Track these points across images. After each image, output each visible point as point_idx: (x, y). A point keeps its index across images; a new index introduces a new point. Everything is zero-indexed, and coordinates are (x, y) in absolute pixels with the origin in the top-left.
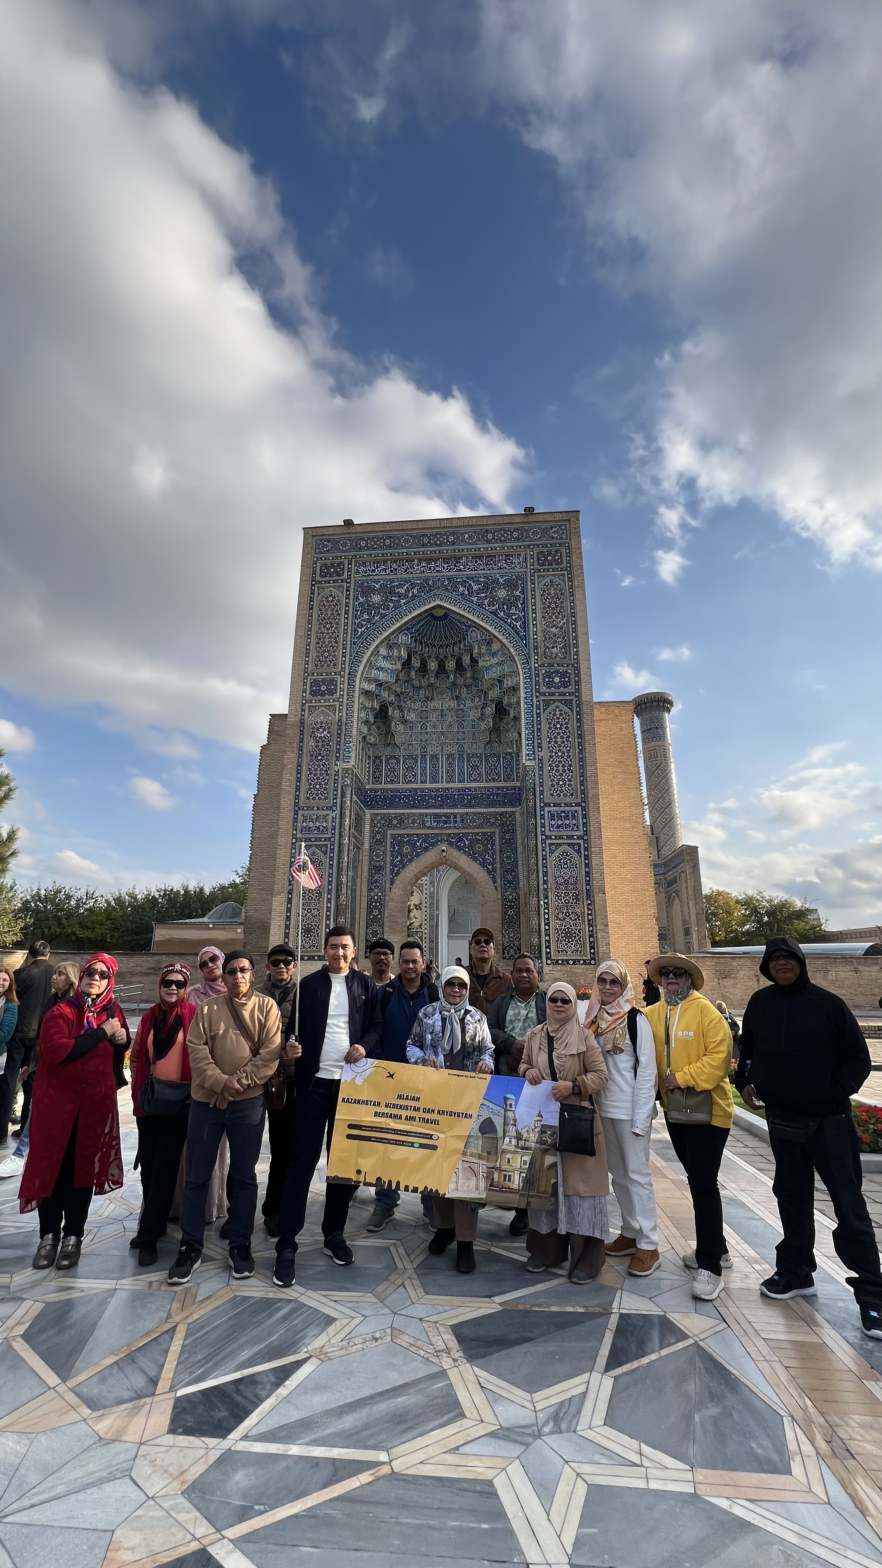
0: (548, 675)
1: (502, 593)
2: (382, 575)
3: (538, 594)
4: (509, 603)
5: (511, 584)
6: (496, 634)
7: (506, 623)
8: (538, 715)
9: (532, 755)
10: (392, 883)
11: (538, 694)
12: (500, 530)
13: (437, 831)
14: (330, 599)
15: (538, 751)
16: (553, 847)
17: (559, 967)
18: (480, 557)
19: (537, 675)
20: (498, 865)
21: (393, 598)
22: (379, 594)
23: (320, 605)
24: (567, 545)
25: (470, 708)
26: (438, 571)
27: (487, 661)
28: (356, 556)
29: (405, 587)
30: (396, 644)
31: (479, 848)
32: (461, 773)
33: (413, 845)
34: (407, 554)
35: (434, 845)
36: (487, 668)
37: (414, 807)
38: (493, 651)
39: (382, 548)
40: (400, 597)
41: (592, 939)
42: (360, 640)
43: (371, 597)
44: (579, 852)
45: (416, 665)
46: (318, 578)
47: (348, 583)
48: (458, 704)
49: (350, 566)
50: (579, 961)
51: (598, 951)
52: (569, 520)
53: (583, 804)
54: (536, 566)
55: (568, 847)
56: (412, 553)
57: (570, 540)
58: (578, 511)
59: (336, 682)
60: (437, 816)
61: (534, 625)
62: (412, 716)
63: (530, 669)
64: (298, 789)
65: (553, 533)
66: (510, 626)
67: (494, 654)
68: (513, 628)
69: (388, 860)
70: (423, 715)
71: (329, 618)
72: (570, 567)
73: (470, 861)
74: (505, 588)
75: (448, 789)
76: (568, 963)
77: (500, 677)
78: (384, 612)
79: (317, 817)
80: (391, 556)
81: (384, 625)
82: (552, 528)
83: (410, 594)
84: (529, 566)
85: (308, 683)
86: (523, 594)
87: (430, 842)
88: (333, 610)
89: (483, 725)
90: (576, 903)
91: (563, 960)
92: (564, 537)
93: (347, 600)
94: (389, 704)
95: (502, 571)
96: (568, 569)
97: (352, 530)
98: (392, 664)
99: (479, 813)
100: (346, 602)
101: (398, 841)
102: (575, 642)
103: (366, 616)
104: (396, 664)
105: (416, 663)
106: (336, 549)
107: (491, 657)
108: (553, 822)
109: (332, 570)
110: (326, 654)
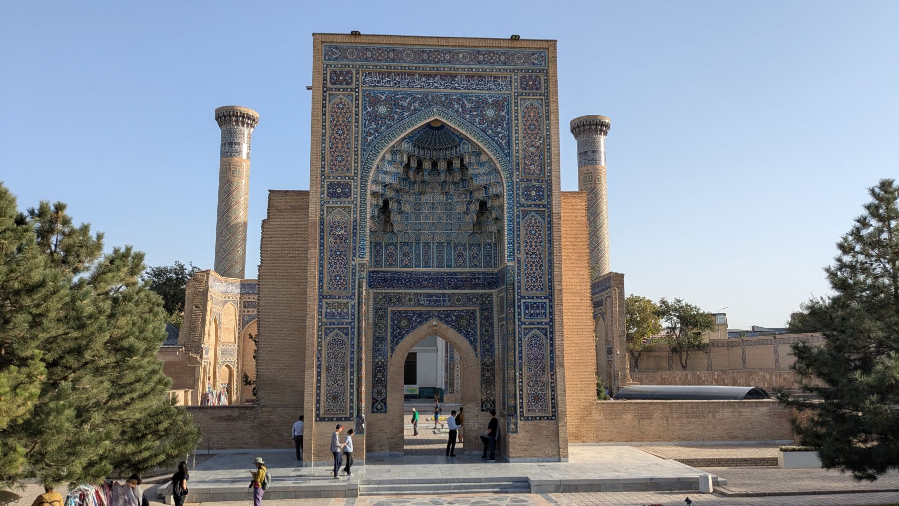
0: (527, 189)
1: (490, 113)
2: (386, 88)
3: (520, 117)
4: (496, 122)
5: (498, 105)
6: (486, 150)
7: (493, 140)
8: (518, 223)
9: (512, 257)
10: (393, 351)
11: (518, 205)
12: (490, 52)
13: (429, 309)
14: (341, 106)
15: (518, 254)
16: (527, 331)
17: (529, 422)
18: (472, 76)
19: (518, 189)
20: (479, 338)
21: (397, 110)
22: (385, 105)
23: (331, 111)
24: (545, 71)
25: (457, 203)
26: (436, 88)
27: (475, 169)
28: (363, 66)
29: (408, 101)
30: (400, 151)
31: (463, 322)
32: (449, 259)
33: (409, 320)
34: (409, 69)
35: (427, 320)
36: (476, 175)
37: (410, 288)
38: (481, 162)
39: (386, 61)
40: (403, 109)
41: (553, 401)
42: (371, 149)
43: (377, 107)
44: (546, 334)
45: (413, 165)
46: (329, 85)
47: (356, 92)
48: (447, 198)
49: (358, 76)
50: (544, 417)
51: (557, 411)
52: (548, 49)
53: (550, 297)
54: (520, 91)
55: (537, 331)
56: (414, 68)
57: (548, 67)
58: (556, 41)
59: (350, 185)
60: (429, 296)
61: (516, 144)
62: (407, 208)
63: (512, 183)
64: (321, 280)
65: (534, 59)
66: (497, 143)
67: (482, 165)
68: (499, 146)
69: (389, 332)
70: (417, 207)
71: (340, 125)
72: (547, 93)
73: (456, 333)
74: (493, 108)
75: (438, 273)
76: (536, 419)
77: (486, 185)
78: (390, 123)
79: (339, 305)
80: (394, 68)
81: (390, 135)
82: (533, 54)
83: (412, 108)
84: (513, 89)
85: (326, 185)
86: (508, 115)
87: (423, 318)
88: (343, 117)
89: (468, 218)
90: (542, 374)
91: (532, 417)
92: (543, 64)
93: (357, 109)
94: (390, 199)
95: (491, 92)
96: (546, 94)
97: (358, 40)
98: (396, 168)
99: (464, 294)
100: (356, 111)
101: (397, 316)
102: (549, 161)
103: (374, 126)
104: (398, 168)
105: (414, 164)
106: (344, 57)
107: (479, 167)
108: (527, 311)
109: (341, 78)
110: (340, 159)
